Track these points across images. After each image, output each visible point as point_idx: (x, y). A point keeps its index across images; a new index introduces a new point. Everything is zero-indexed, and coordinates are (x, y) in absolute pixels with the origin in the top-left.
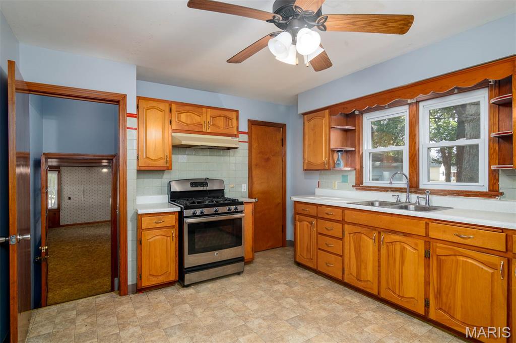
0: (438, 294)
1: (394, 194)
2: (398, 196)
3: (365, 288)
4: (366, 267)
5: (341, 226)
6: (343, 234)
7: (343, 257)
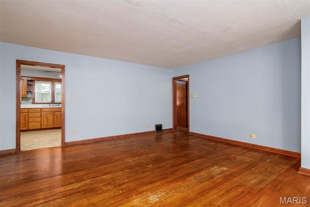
4: (50, 122)
5: (40, 113)
6: (41, 115)
7: (41, 122)
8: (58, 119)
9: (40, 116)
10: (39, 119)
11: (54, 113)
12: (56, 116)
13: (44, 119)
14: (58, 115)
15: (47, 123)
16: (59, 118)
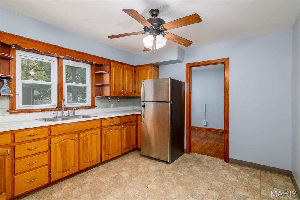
0: (105, 149)
1: (54, 112)
2: (57, 113)
3: (69, 173)
4: (70, 160)
5: (46, 141)
6: (50, 146)
7: (49, 165)
8: (87, 148)
9: (47, 148)
10: (44, 159)
11: (79, 134)
12: (84, 142)
13: (56, 155)
14: (87, 139)
15: (64, 166)
16: (89, 146)
